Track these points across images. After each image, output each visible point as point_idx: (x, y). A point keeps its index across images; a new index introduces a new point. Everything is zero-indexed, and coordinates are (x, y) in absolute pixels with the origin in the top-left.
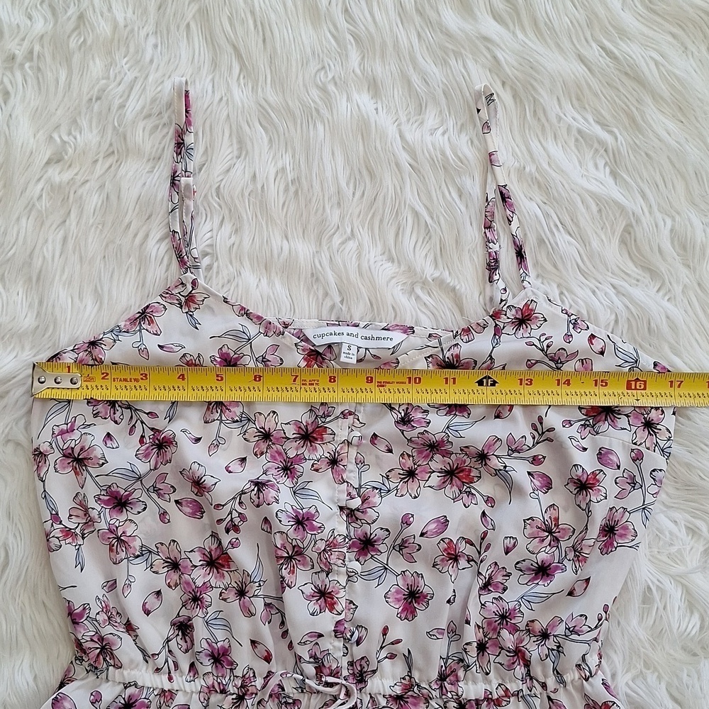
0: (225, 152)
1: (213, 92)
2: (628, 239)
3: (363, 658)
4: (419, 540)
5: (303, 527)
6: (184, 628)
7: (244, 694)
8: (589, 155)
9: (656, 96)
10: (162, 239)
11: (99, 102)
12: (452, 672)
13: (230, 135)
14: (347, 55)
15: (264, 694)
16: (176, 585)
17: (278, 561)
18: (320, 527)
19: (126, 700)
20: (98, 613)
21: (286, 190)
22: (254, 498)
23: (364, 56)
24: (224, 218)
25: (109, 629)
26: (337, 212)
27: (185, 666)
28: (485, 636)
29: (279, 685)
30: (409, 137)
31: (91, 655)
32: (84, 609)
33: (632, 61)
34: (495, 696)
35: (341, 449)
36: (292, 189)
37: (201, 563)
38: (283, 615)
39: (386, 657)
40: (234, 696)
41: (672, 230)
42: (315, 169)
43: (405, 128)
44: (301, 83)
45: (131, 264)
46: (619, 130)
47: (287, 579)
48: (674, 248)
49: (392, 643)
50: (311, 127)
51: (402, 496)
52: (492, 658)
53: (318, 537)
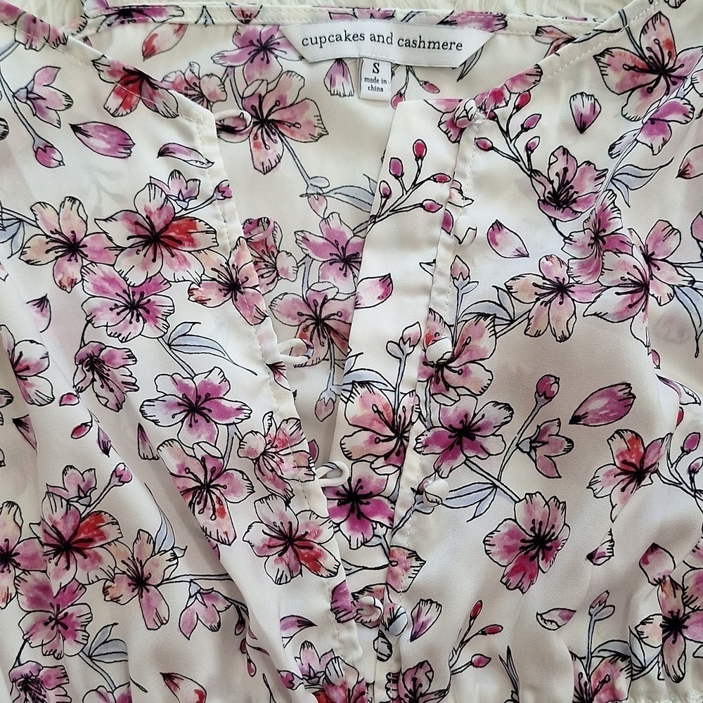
3: (421, 665)
4: (569, 430)
5: (204, 415)
12: (604, 682)
17: (182, 502)
28: (685, 605)
35: (238, 258)
38: (241, 611)
39: (471, 664)
49: (483, 633)
51: (538, 334)
53: (244, 427)
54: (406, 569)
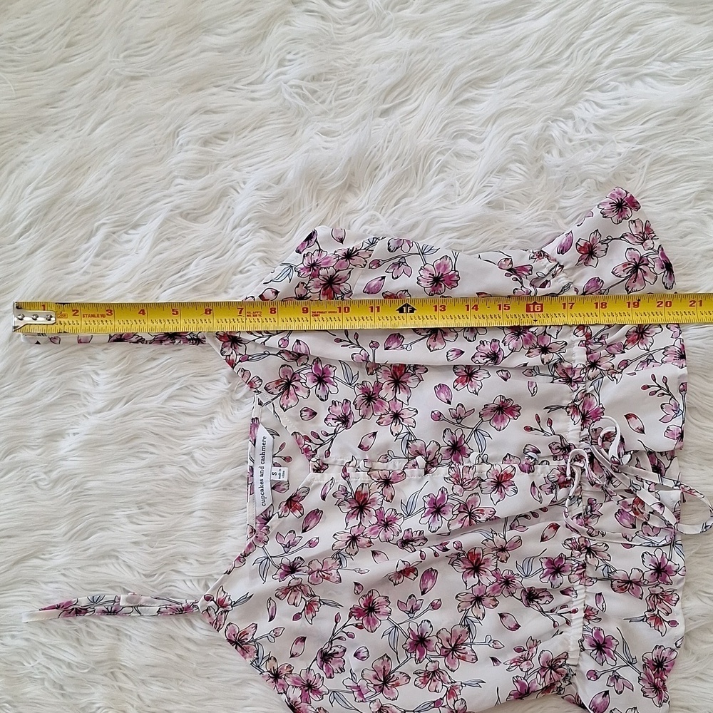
0: (113, 571)
1: (57, 582)
2: (193, 215)
3: (550, 448)
4: (454, 405)
5: (442, 507)
6: (531, 596)
7: (586, 547)
8: (118, 247)
9: (66, 190)
10: (192, 625)
11: (65, 688)
12: (564, 372)
13: (97, 566)
14: (24, 462)
15: (583, 531)
16: (495, 600)
17: (474, 524)
18: (442, 492)
19: (594, 648)
20: (522, 670)
21: (147, 514)
22: (418, 543)
23: (25, 446)
24: (172, 570)
25: (535, 660)
26: (168, 468)
27: (564, 599)
28: (536, 348)
29: (577, 518)
30: (100, 405)
31: (556, 679)
32: (517, 681)
33: (34, 210)
34: (584, 338)
35: (375, 477)
36: (147, 509)
37: (476, 576)
38: (520, 516)
39: (550, 427)
40: (588, 556)
41: (186, 178)
42: (130, 488)
43: (92, 408)
44: (51, 502)
45: (214, 653)
46: (96, 221)
47: (488, 516)
48: (201, 177)
49: (539, 423)
50: (90, 492)
51: (415, 422)
52: (553, 340)
53: (450, 492)
54: (511, 461)
